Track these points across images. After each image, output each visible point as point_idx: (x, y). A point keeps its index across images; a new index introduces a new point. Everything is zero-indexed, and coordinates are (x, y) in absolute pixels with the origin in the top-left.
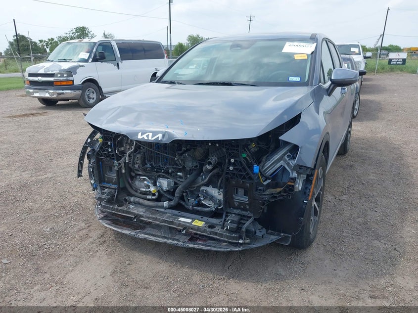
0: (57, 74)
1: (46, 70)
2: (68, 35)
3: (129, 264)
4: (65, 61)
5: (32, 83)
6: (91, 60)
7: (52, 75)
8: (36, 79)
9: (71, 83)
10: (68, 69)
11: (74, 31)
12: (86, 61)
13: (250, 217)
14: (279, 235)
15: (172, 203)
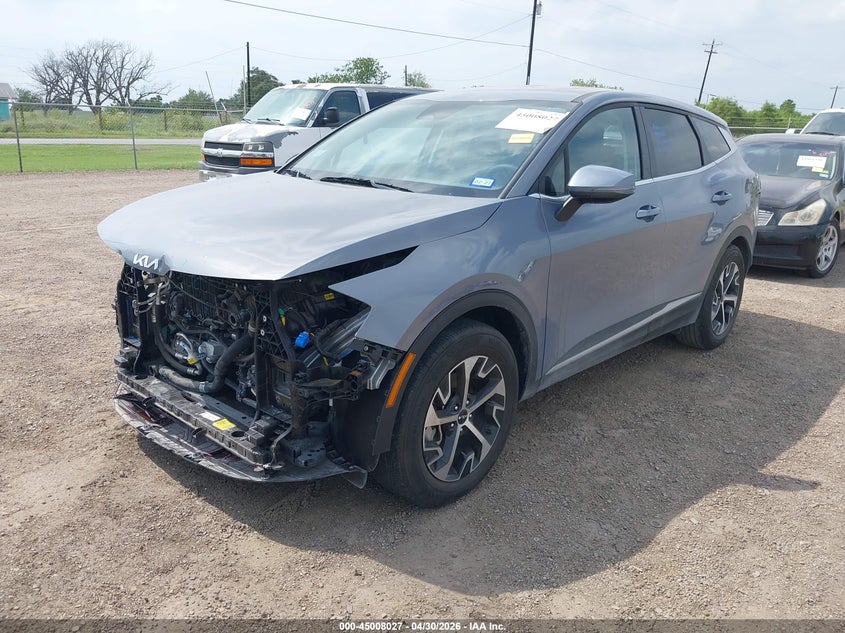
0: (248, 145)
1: (232, 137)
2: (340, 73)
3: (122, 476)
4: (268, 122)
5: (209, 158)
6: (311, 122)
7: (239, 147)
8: (213, 151)
9: (269, 162)
10: (266, 137)
11: (352, 66)
12: (303, 124)
13: (288, 425)
14: (347, 468)
15: (211, 386)
